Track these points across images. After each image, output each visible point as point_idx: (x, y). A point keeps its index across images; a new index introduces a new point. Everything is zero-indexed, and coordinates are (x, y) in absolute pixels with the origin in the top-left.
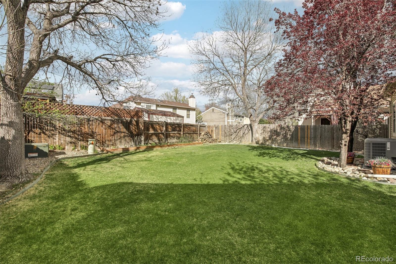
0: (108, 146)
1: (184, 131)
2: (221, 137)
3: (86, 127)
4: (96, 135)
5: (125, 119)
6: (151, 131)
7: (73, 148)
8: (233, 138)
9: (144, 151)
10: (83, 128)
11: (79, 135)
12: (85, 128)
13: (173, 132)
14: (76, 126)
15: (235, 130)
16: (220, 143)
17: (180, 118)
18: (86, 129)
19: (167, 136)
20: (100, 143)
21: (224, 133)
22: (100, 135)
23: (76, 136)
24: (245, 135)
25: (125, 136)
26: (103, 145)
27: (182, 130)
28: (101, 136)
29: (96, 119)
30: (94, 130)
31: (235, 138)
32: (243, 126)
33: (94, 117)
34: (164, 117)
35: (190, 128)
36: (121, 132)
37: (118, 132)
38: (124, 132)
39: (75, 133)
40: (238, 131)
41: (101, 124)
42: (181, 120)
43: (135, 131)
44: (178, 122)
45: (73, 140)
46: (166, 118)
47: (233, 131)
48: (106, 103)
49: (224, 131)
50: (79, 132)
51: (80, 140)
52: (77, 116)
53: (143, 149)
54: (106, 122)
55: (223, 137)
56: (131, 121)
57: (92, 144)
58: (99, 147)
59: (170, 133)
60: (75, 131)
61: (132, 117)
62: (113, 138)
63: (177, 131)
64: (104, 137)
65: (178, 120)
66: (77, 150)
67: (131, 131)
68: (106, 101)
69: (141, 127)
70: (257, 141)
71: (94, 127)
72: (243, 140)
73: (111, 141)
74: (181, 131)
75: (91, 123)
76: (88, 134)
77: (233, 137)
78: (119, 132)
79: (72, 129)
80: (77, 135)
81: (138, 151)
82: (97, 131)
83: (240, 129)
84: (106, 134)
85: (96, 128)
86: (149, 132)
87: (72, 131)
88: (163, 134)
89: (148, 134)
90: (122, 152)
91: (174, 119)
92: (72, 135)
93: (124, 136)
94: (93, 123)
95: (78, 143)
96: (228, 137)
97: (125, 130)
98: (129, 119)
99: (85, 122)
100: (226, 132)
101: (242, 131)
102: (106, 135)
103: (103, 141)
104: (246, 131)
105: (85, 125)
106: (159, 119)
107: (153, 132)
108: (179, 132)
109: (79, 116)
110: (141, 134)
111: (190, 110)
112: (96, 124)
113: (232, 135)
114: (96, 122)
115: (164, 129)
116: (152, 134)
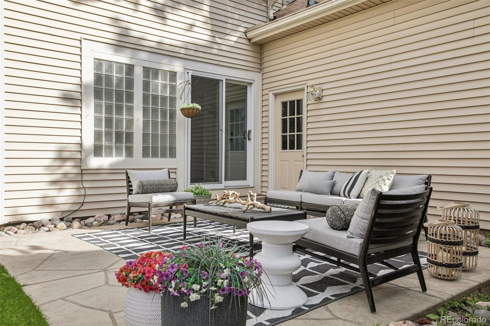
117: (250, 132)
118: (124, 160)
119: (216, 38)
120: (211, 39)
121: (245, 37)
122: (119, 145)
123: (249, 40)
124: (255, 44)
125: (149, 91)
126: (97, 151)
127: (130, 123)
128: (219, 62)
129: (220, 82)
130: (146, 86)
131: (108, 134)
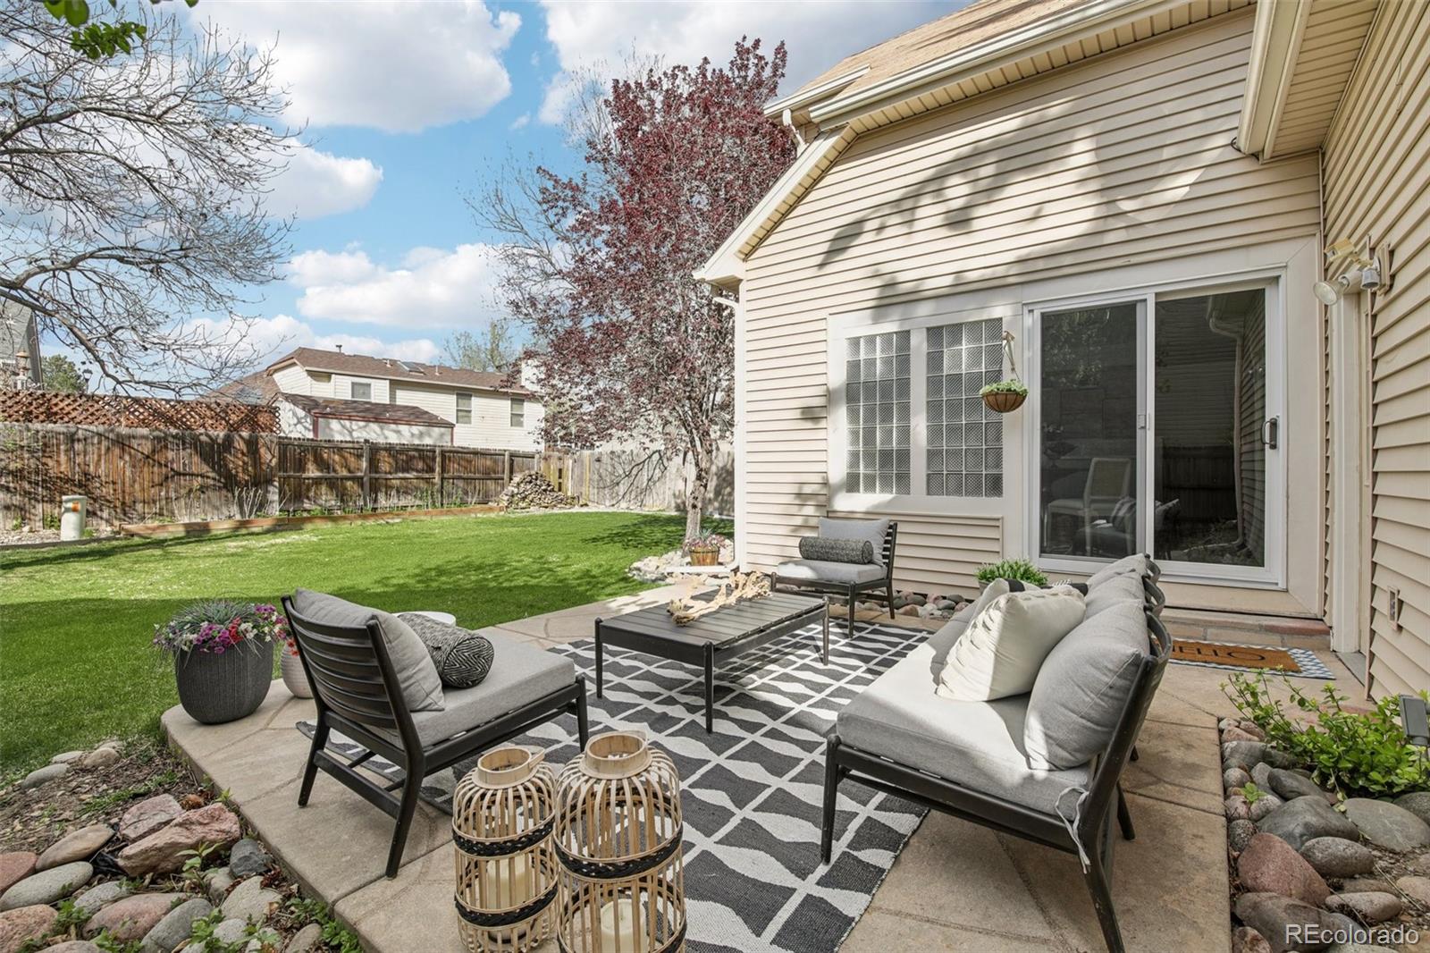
0: (143, 518)
1: (443, 470)
2: (589, 491)
3: (63, 458)
4: (98, 485)
5: (207, 435)
6: (312, 472)
7: (15, 522)
8: (621, 493)
9: (267, 532)
10: (51, 463)
11: (37, 484)
12: (57, 461)
13: (401, 475)
14: (26, 455)
15: (628, 468)
16: (584, 510)
17: (436, 431)
18: (60, 465)
19: (375, 487)
20: (115, 507)
21: (596, 477)
22: (114, 483)
23: (27, 486)
24: (655, 483)
25: (203, 489)
26: (125, 514)
27: (438, 469)
28: (119, 487)
29: (100, 435)
30: (92, 469)
31: (628, 495)
32: (650, 457)
33: (92, 428)
34: (374, 426)
35: (470, 462)
36: (192, 475)
37: (179, 474)
38: (202, 476)
39: (23, 478)
40: (634, 472)
41: (117, 451)
42: (442, 435)
43: (245, 470)
44: (428, 441)
45: (17, 500)
46: (382, 429)
47: (621, 472)
48: (118, 387)
49: (598, 471)
50: (37, 473)
51: (40, 498)
52: (30, 425)
53: (265, 527)
54: (134, 443)
55: (596, 491)
56: (228, 441)
57: (75, 510)
58: (107, 521)
59: (389, 476)
60: (21, 471)
61: (234, 428)
62: (163, 494)
63: (417, 471)
64: (127, 490)
65: (430, 436)
66: (26, 529)
67: (230, 471)
68: (119, 382)
69: (269, 457)
70: (679, 501)
71: (92, 458)
72: (648, 501)
73: (154, 502)
74: (432, 470)
75: (78, 447)
76: (67, 481)
77: (622, 489)
78: (185, 475)
79: (12, 466)
80: (30, 483)
81: (244, 531)
82: (101, 471)
83: (641, 467)
84: (134, 481)
85: (99, 460)
86: (304, 476)
87: (11, 473)
88: (359, 481)
89: (301, 481)
90: (183, 534)
91: (413, 435)
92: (11, 485)
93: (202, 487)
94: (90, 448)
95: (34, 507)
96: (607, 491)
97: (205, 469)
98: (222, 435)
99: (58, 445)
100: (604, 475)
101: (645, 472)
102: (137, 486)
103: (123, 503)
104: (657, 471)
105: (58, 453)
106: (355, 434)
107: (318, 474)
108: (427, 476)
109: (36, 425)
110: (269, 482)
111: (523, 401)
112: (99, 449)
113: (618, 484)
114: (99, 443)
115: (364, 464)
116: (317, 481)
117: (1274, 424)
118: (894, 498)
119: (1118, 203)
120: (1103, 211)
121: (1238, 155)
122: (886, 471)
123: (1255, 156)
124: (1279, 158)
125: (940, 368)
126: (852, 484)
127: (905, 433)
128: (1126, 259)
129: (1139, 307)
130: (934, 360)
131: (869, 456)
